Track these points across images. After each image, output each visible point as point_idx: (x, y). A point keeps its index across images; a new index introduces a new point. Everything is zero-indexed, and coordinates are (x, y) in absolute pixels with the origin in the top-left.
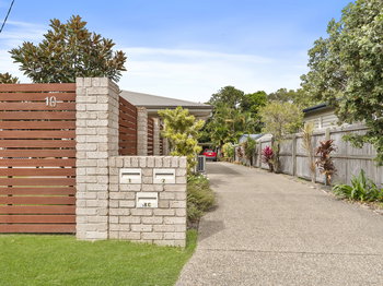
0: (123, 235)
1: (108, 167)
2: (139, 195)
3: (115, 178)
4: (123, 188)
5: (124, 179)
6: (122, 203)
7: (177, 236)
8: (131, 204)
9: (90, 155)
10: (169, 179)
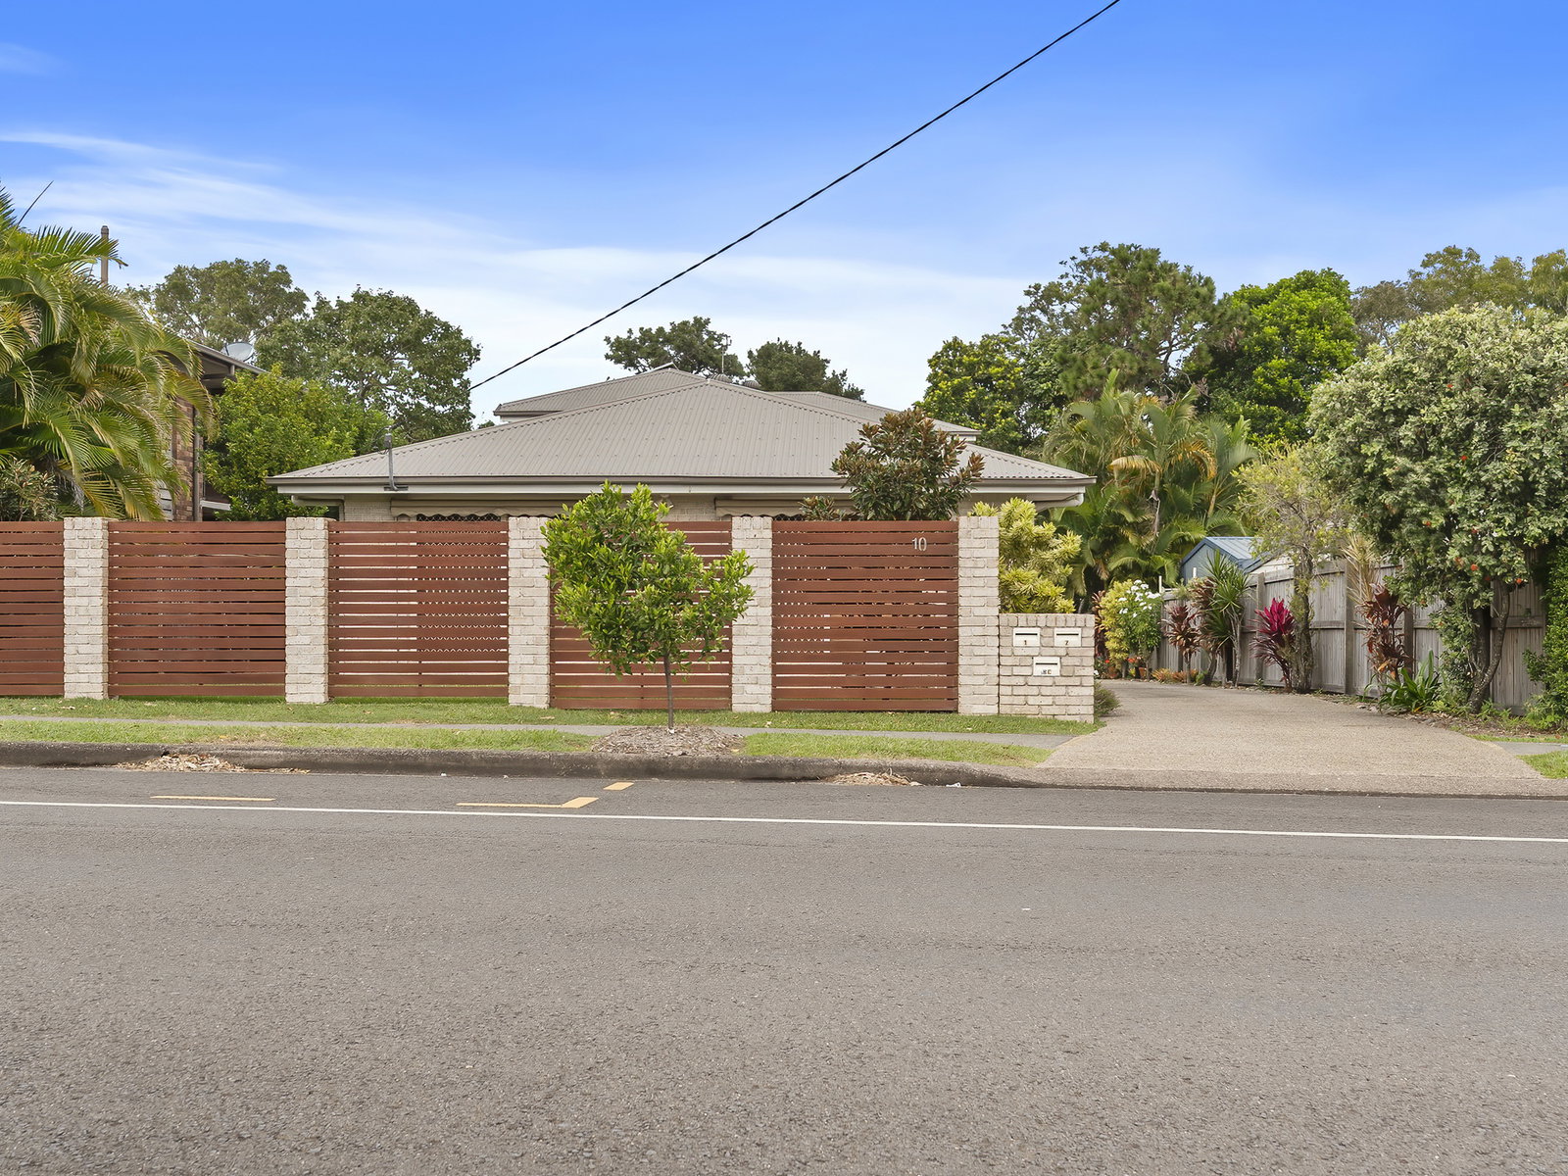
0: (1017, 710)
1: (999, 626)
2: (1037, 660)
3: (1008, 639)
4: (1018, 652)
5: (1018, 641)
6: (1016, 671)
7: (1083, 710)
8: (1026, 671)
9: (978, 611)
10: (1075, 641)
